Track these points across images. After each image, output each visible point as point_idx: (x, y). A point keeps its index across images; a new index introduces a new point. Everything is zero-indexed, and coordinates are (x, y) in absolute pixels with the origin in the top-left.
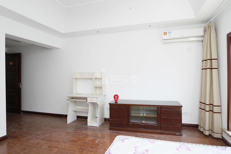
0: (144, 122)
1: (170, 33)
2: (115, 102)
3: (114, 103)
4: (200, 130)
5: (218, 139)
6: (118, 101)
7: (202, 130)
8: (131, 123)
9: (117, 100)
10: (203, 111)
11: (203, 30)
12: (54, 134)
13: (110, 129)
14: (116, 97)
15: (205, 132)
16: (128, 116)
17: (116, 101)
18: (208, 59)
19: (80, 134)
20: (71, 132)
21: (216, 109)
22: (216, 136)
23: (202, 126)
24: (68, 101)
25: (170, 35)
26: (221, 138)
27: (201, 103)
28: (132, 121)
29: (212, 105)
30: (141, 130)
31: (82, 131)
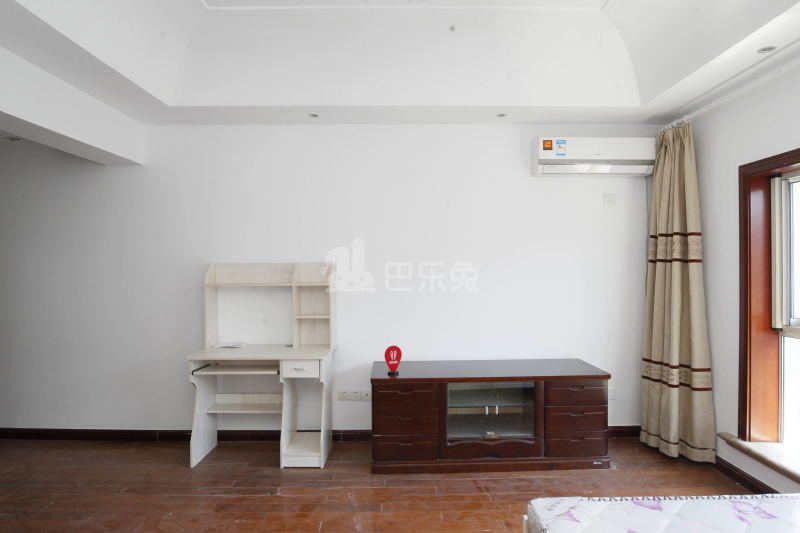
0: (490, 434)
1: (562, 146)
2: (389, 374)
3: (386, 377)
4: (646, 444)
5: (704, 465)
6: (398, 369)
7: (653, 442)
8: (451, 441)
9: (396, 366)
10: (657, 385)
11: (654, 143)
12: (164, 517)
13: (375, 471)
14: (393, 355)
15: (668, 448)
16: (442, 419)
17: (393, 368)
18: (676, 234)
19: (274, 506)
20: (227, 499)
21: (699, 380)
22: (697, 456)
23: (652, 432)
24: (193, 379)
25: (561, 151)
26: (713, 461)
27: (646, 363)
28: (450, 435)
29: (689, 367)
30: (484, 461)
31: (273, 492)
